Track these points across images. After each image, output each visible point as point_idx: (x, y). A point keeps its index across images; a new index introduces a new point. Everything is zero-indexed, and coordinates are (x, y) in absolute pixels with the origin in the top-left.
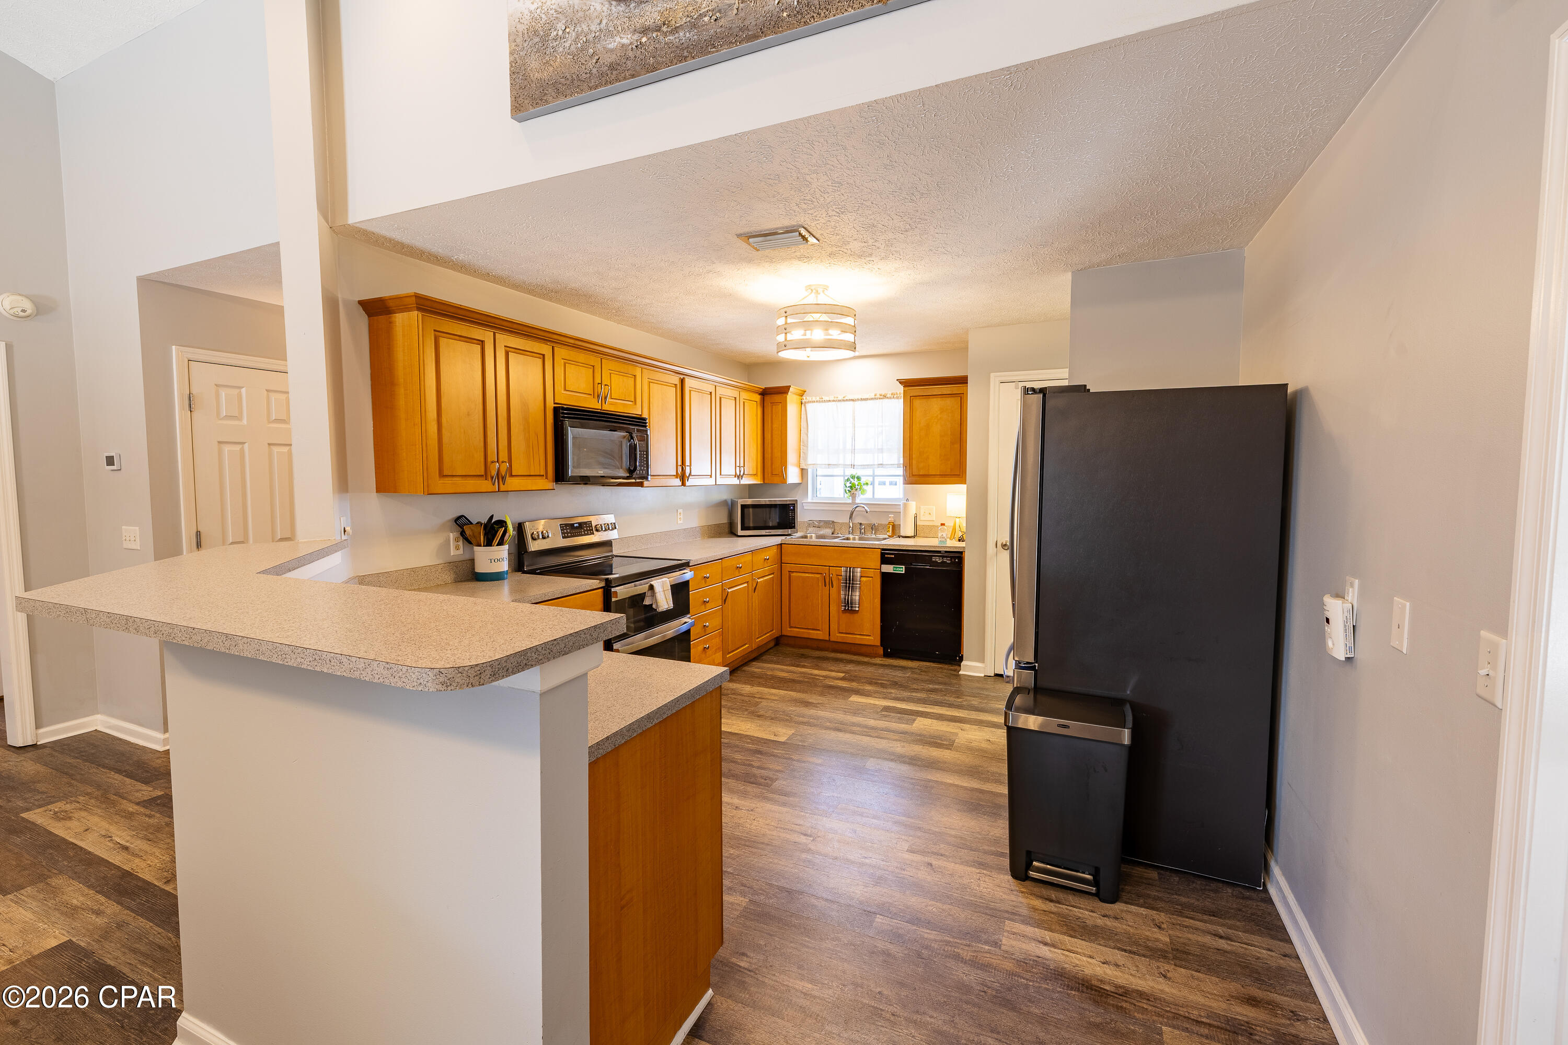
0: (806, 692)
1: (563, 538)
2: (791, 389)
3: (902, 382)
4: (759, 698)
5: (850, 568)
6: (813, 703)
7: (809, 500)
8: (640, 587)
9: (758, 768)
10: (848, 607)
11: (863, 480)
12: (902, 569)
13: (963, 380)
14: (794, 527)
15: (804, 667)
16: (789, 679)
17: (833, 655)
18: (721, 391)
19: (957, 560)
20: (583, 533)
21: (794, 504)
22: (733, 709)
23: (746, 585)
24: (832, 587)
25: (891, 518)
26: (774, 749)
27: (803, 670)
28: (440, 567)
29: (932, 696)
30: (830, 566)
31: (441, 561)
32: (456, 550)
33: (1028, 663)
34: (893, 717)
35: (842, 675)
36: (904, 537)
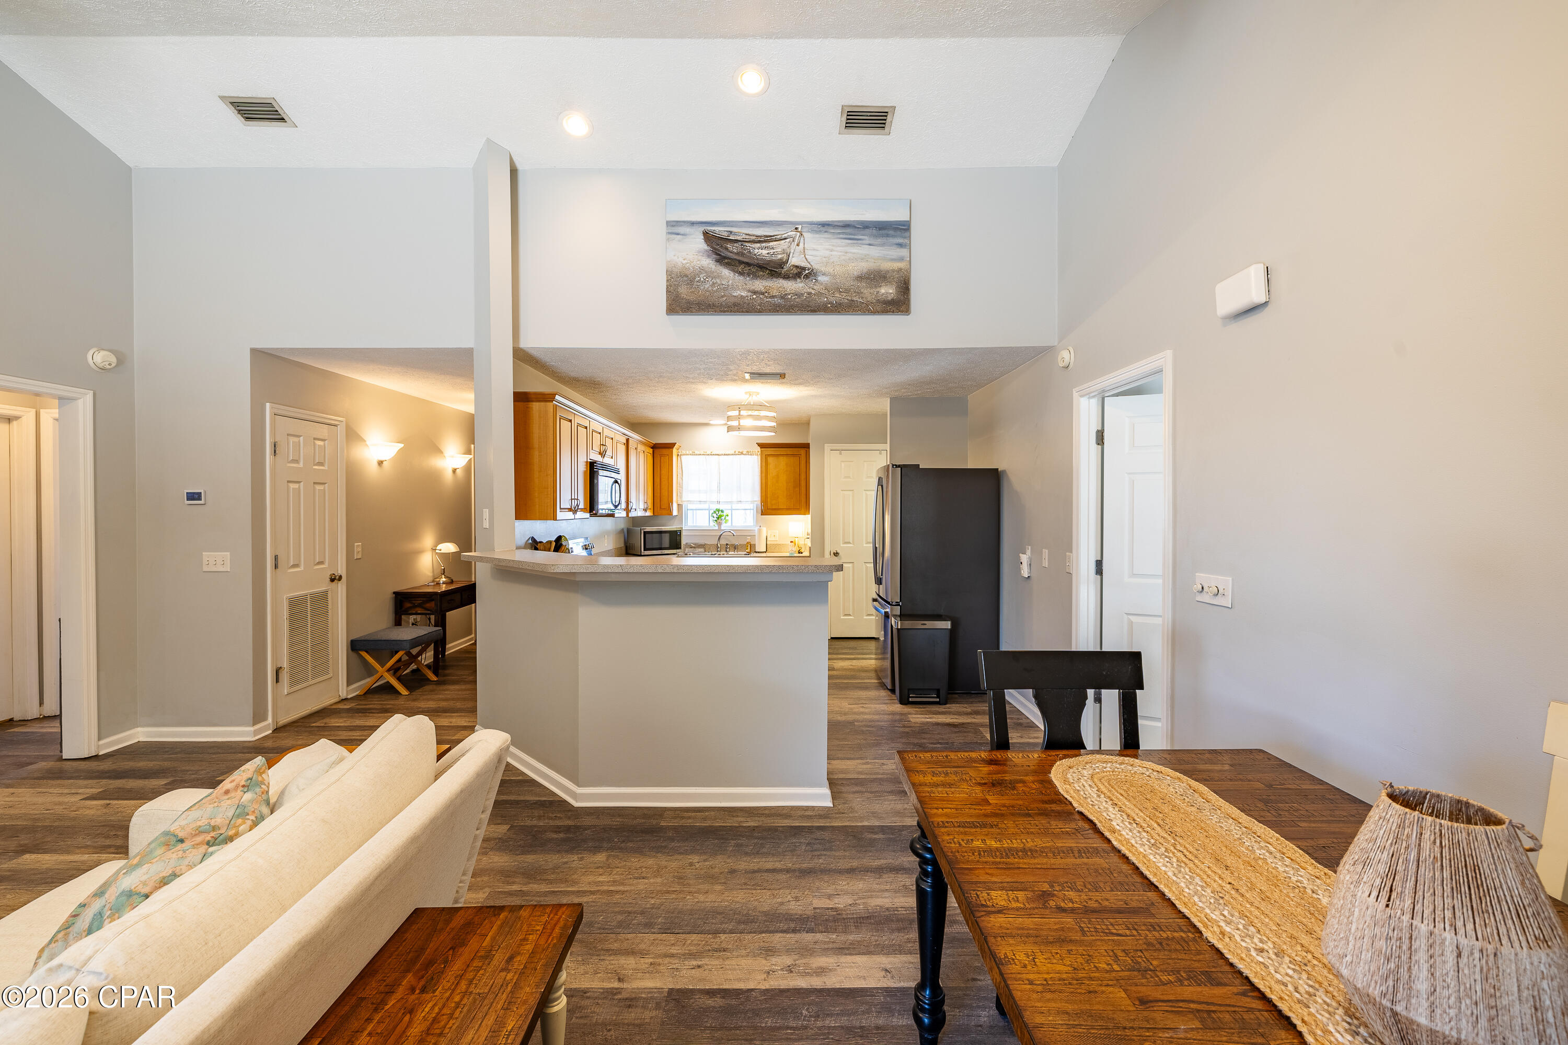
2: (676, 443)
3: (759, 445)
7: (686, 528)
11: (725, 514)
13: (806, 446)
14: (681, 548)
18: (639, 447)
21: (679, 529)
25: (749, 539)
33: (896, 602)
36: (759, 552)
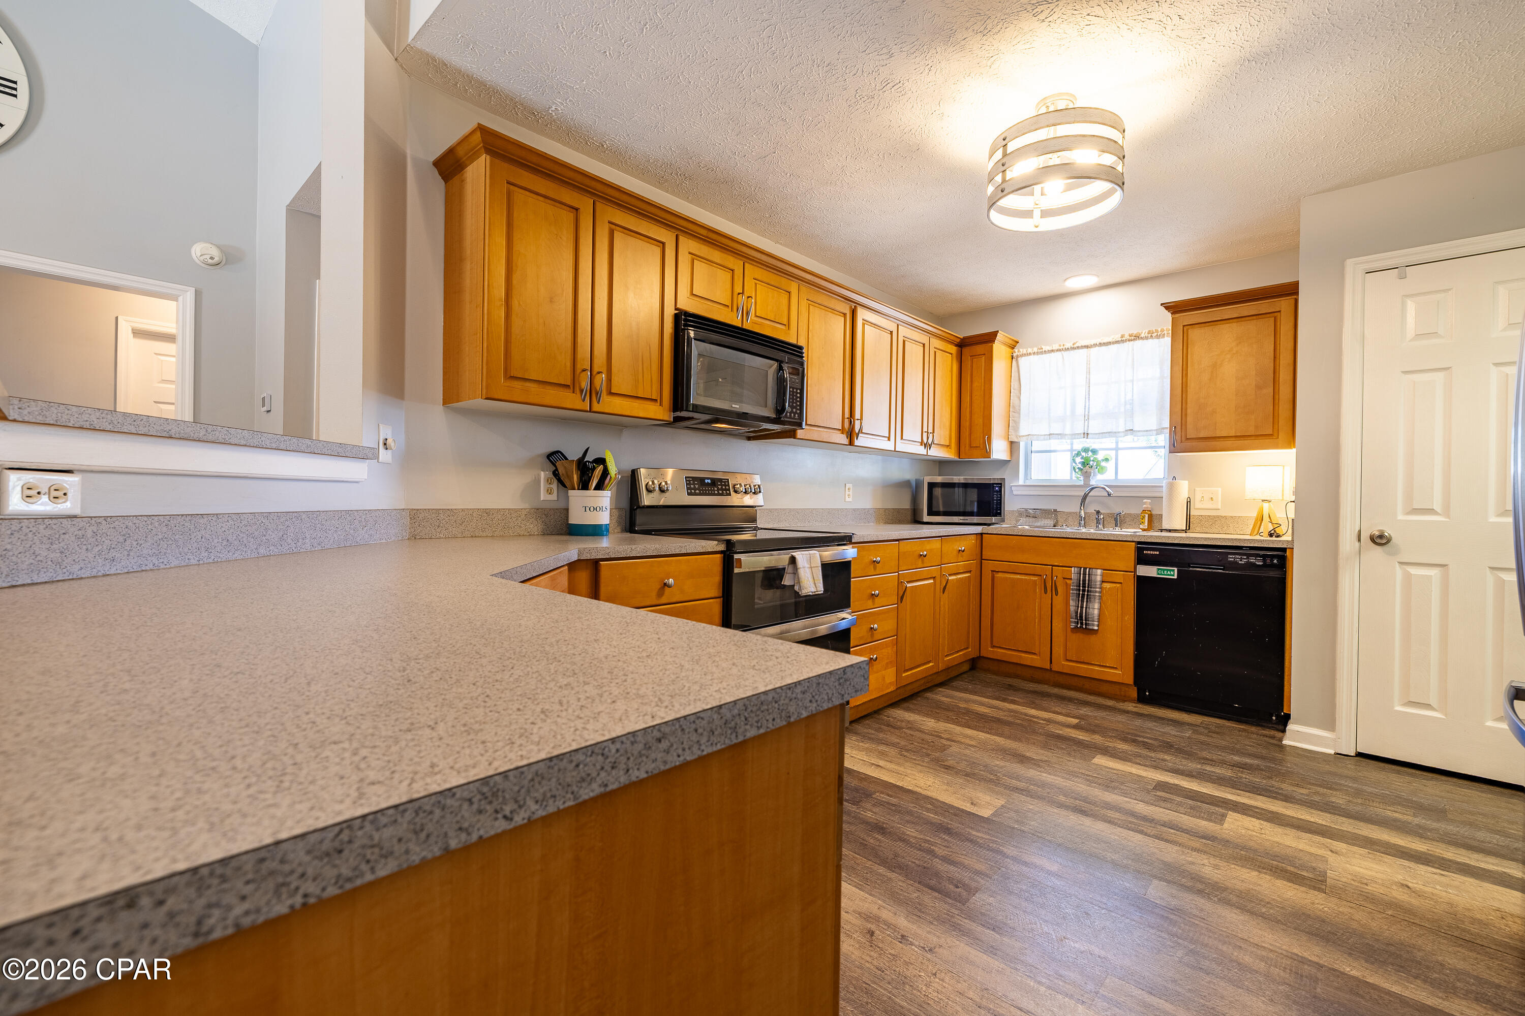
0: (1020, 740)
1: (689, 494)
2: (999, 337)
3: (1169, 307)
4: (948, 739)
5: (1085, 569)
6: (1033, 759)
7: (1021, 482)
8: (779, 559)
9: (945, 859)
10: (1082, 624)
11: (1100, 456)
12: (1172, 573)
13: (1290, 290)
14: (1000, 514)
15: (1013, 702)
16: (992, 717)
17: (1056, 691)
18: (904, 331)
19: (1275, 561)
20: (716, 492)
21: (1001, 484)
22: (907, 751)
23: (932, 581)
24: (1057, 595)
25: (1147, 504)
26: (972, 828)
27: (1013, 707)
28: (524, 512)
29: (1244, 776)
30: (1053, 566)
31: (526, 506)
32: (547, 495)
34: (1180, 804)
35: (1075, 721)
36: (1170, 531)
